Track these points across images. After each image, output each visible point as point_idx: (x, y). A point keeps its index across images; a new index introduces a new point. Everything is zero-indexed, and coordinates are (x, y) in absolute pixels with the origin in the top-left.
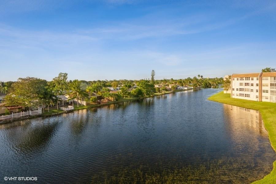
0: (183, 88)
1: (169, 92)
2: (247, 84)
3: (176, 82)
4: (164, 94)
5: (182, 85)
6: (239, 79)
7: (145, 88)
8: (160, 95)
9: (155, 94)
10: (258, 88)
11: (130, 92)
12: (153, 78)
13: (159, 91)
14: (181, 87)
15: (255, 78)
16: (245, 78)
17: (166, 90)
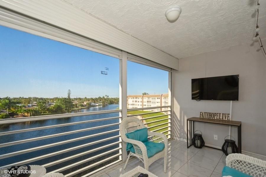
0: (95, 104)
1: (85, 107)
2: (136, 101)
3: (89, 100)
4: (81, 109)
5: (95, 102)
6: (132, 98)
7: (64, 104)
8: (77, 110)
9: (73, 109)
10: (141, 103)
11: (49, 108)
12: (69, 96)
13: (77, 107)
14: (93, 104)
15: (140, 98)
16: (135, 98)
17: (82, 106)
